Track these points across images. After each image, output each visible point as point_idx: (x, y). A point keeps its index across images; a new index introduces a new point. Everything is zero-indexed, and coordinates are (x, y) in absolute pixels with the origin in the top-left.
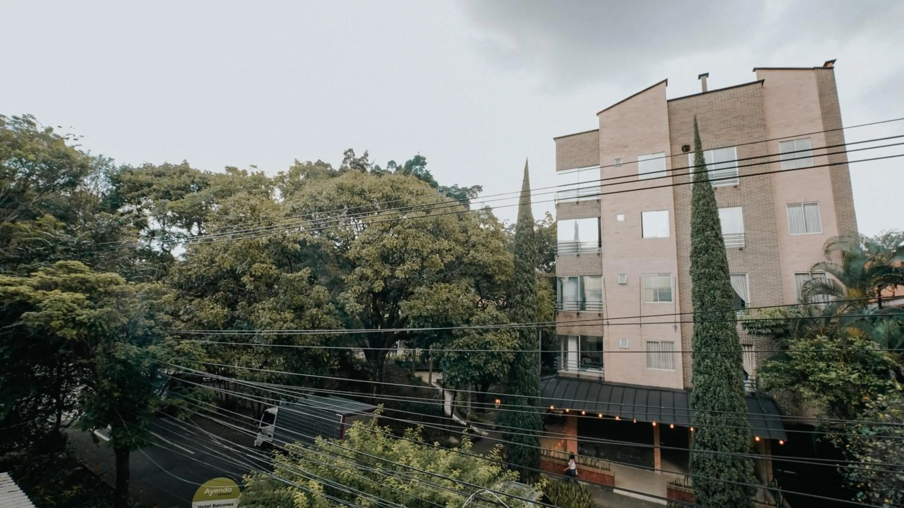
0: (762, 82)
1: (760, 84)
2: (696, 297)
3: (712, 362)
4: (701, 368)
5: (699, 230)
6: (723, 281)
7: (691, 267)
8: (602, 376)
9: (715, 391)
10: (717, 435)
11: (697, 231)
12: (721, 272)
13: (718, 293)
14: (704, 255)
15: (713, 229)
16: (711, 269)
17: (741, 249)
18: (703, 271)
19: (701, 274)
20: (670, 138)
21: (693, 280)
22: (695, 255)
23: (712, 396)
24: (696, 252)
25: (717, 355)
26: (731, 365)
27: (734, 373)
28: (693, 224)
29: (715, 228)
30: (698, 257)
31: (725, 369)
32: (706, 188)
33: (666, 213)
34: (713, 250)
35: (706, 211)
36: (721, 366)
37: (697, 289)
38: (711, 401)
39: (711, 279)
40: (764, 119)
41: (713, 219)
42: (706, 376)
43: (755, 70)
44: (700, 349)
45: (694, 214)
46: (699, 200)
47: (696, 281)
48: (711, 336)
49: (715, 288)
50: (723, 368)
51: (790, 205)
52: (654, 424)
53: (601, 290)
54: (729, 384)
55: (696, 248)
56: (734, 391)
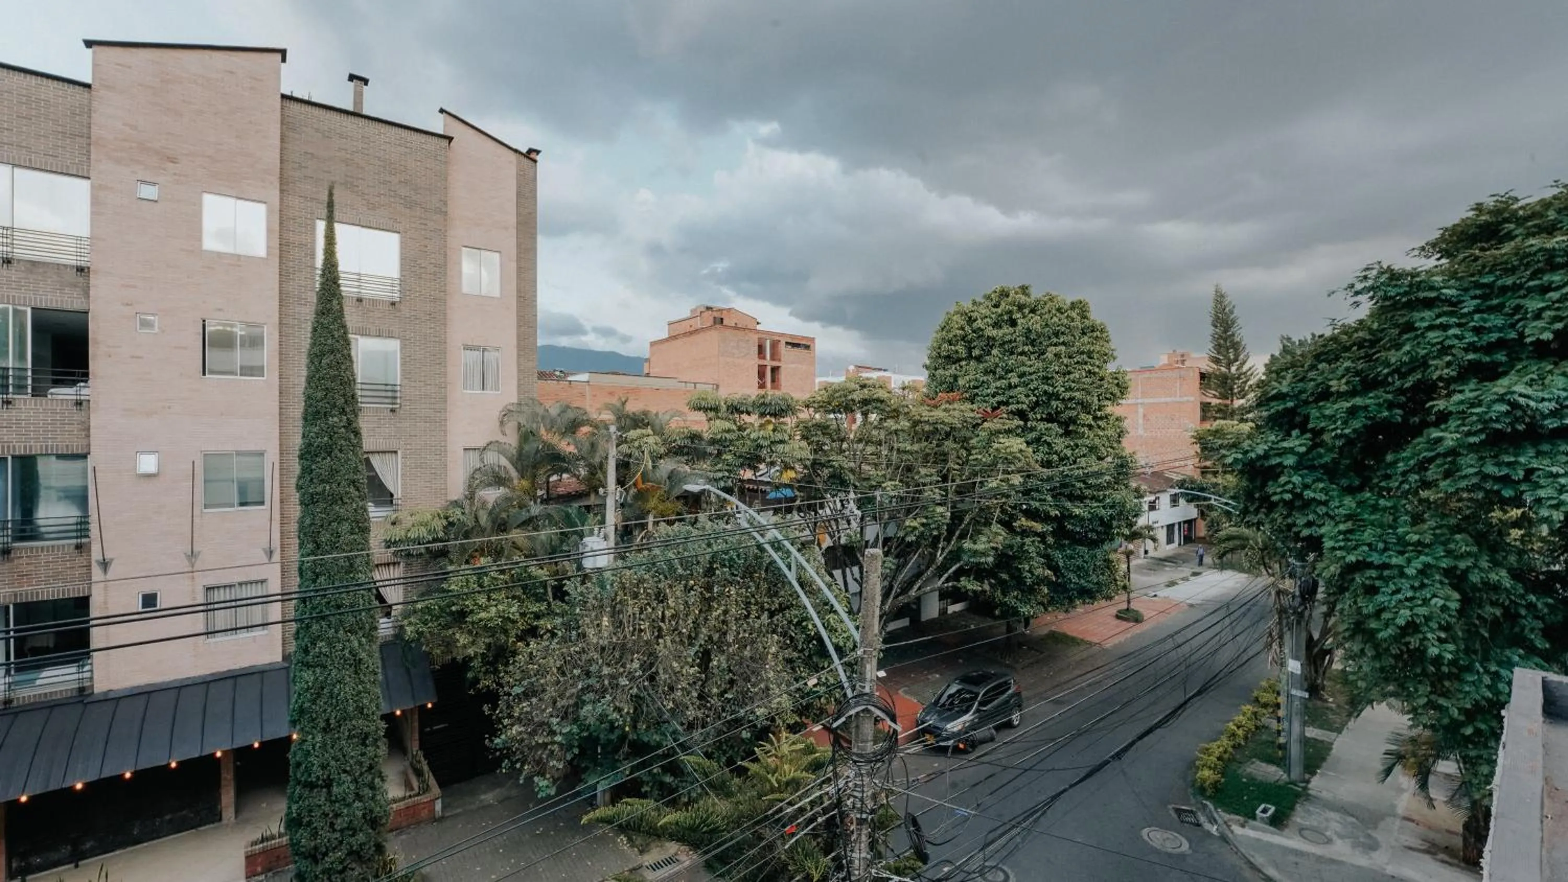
2: (305, 534)
3: (329, 644)
4: (310, 658)
5: (318, 412)
6: (354, 506)
7: (300, 478)
9: (331, 693)
10: (333, 763)
11: (314, 414)
12: (352, 489)
13: (346, 526)
14: (324, 458)
15: (343, 412)
16: (334, 486)
18: (319, 489)
19: (317, 494)
21: (302, 503)
22: (308, 457)
23: (325, 703)
24: (310, 453)
25: (336, 632)
26: (360, 642)
27: (363, 655)
28: (309, 398)
29: (348, 410)
30: (313, 462)
31: (350, 652)
32: (336, 334)
34: (341, 451)
35: (333, 379)
36: (343, 650)
37: (308, 521)
38: (325, 711)
39: (334, 502)
40: (445, 203)
41: (344, 395)
42: (318, 670)
44: (308, 627)
45: (310, 379)
46: (323, 354)
47: (307, 505)
48: (329, 603)
49: (340, 520)
50: (346, 652)
52: (219, 754)
54: (356, 673)
55: (310, 445)
56: (362, 682)
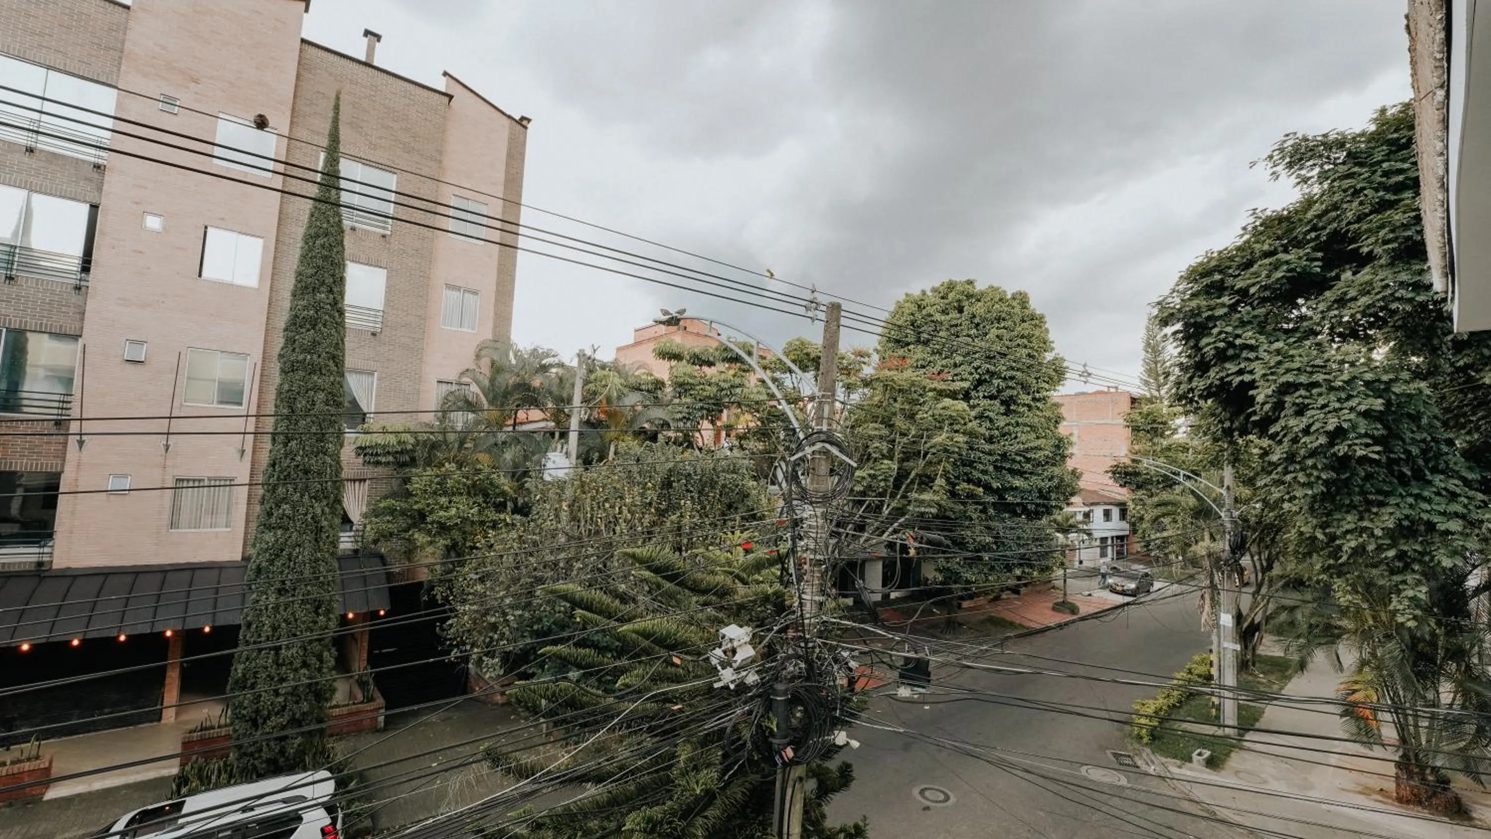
0: (451, 97)
1: (447, 99)
2: (282, 400)
3: (293, 507)
4: (273, 520)
5: (306, 288)
6: (332, 379)
7: (282, 349)
8: (46, 559)
9: (290, 554)
10: (283, 625)
11: (303, 289)
12: (331, 363)
13: (321, 396)
14: (308, 330)
15: (331, 291)
16: (315, 357)
17: (374, 334)
18: (301, 357)
19: (298, 362)
20: (293, 110)
21: (283, 371)
22: (292, 328)
23: (283, 565)
24: (295, 324)
25: (302, 496)
26: (323, 511)
27: (325, 523)
28: (299, 274)
29: (335, 290)
30: (298, 333)
31: (312, 518)
32: (332, 221)
33: (260, 242)
34: (325, 325)
35: (325, 258)
36: (306, 514)
37: (286, 387)
38: (282, 572)
39: (313, 372)
40: (441, 153)
41: (333, 276)
42: (279, 532)
43: (445, 74)
44: (275, 488)
45: (303, 257)
46: (317, 236)
47: (286, 373)
48: (297, 466)
49: (317, 389)
50: (310, 516)
51: (449, 286)
52: (169, 633)
53: (72, 371)
54: (316, 540)
55: (296, 316)
56: (320, 550)
